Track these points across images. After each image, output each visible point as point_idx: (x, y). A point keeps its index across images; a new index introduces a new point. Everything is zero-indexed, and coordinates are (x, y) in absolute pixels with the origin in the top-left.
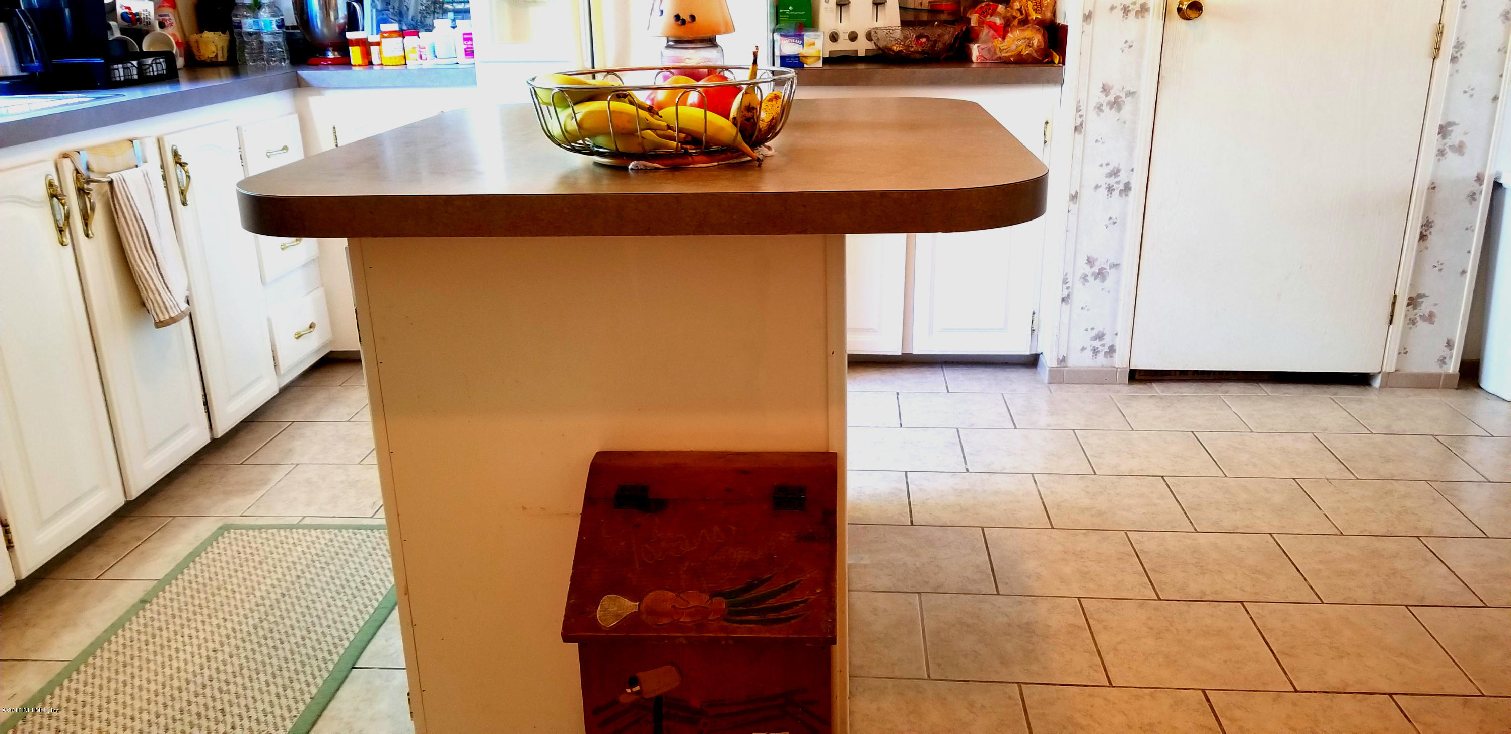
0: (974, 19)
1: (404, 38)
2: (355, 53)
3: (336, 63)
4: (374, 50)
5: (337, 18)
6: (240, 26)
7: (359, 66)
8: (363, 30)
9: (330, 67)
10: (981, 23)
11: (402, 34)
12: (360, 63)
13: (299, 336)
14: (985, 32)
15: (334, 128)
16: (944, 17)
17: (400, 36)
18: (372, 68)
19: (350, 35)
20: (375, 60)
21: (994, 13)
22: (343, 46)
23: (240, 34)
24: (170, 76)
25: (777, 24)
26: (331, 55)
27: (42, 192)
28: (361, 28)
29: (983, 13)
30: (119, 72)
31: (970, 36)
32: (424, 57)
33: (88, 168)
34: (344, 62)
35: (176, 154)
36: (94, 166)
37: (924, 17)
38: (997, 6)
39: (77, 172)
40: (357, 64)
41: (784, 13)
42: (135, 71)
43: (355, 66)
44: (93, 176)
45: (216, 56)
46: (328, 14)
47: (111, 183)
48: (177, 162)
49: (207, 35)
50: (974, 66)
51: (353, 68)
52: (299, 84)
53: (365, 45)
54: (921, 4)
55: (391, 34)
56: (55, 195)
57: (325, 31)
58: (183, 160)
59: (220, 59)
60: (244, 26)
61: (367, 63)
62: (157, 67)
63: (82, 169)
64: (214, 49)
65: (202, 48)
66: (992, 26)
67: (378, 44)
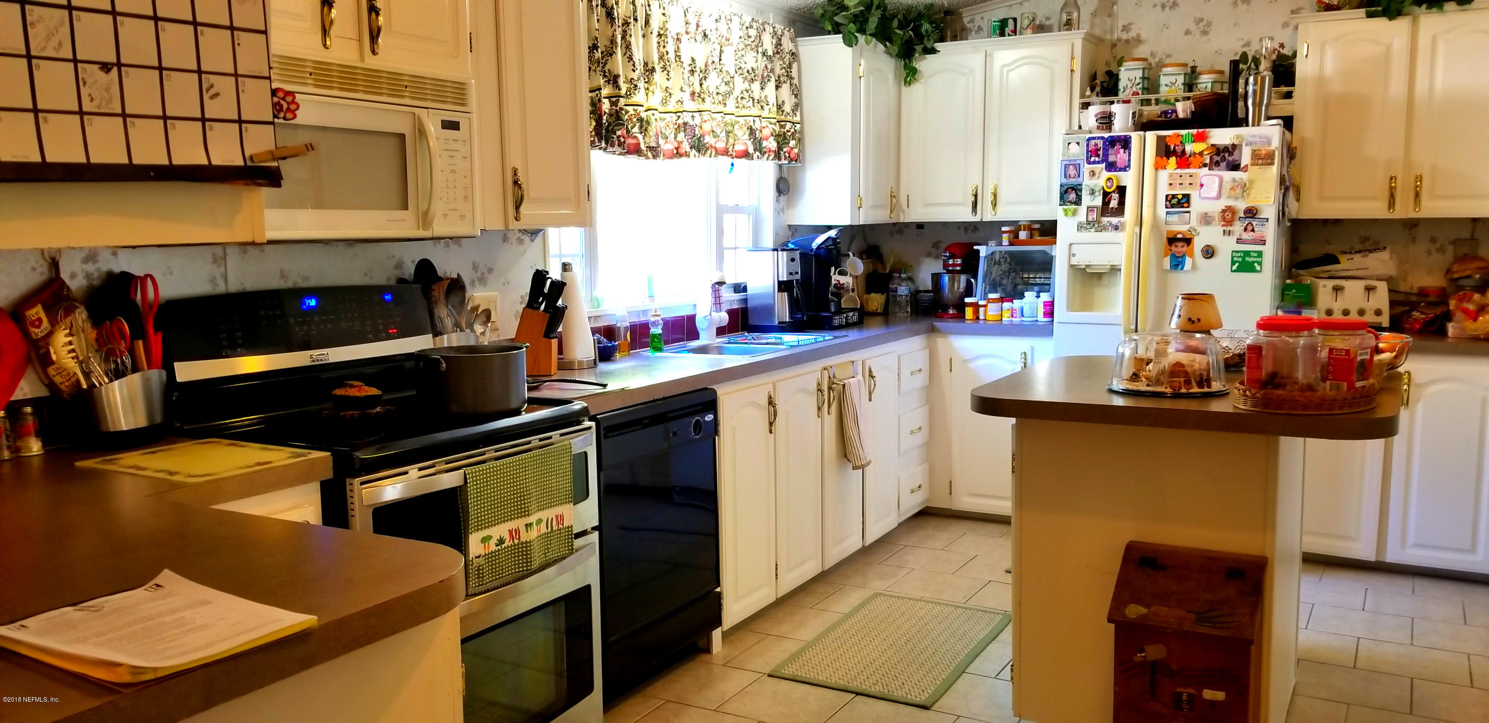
0: (1452, 304)
1: (1003, 303)
2: (969, 312)
3: (953, 317)
4: (982, 310)
5: (958, 289)
6: (896, 290)
7: (971, 320)
8: (975, 297)
9: (950, 319)
10: (1457, 307)
11: (1002, 300)
12: (971, 318)
13: (912, 492)
14: (1459, 315)
15: (951, 359)
16: (1432, 299)
17: (1000, 302)
18: (978, 323)
19: (967, 300)
20: (982, 317)
21: (1469, 300)
22: (961, 307)
23: (895, 297)
24: (859, 324)
25: (1282, 301)
26: (951, 312)
27: (814, 387)
28: (974, 295)
29: (1461, 300)
30: (836, 321)
31: (1448, 317)
32: (1014, 315)
33: (834, 377)
34: (961, 316)
35: (870, 371)
36: (837, 376)
37: (1414, 299)
38: (1473, 296)
39: (830, 378)
40: (969, 318)
41: (1288, 294)
42: (844, 320)
43: (968, 320)
44: (835, 381)
45: (877, 309)
46: (954, 285)
47: (844, 385)
48: (870, 376)
49: (873, 295)
50: (1450, 340)
51: (966, 321)
52: (933, 330)
53: (976, 306)
54: (1411, 288)
55: (994, 301)
56: (820, 390)
57: (950, 296)
58: (874, 375)
59: (879, 311)
60: (898, 291)
61: (975, 318)
62: (853, 317)
63: (832, 377)
64: (877, 305)
65: (870, 304)
66: (1466, 312)
67: (985, 306)
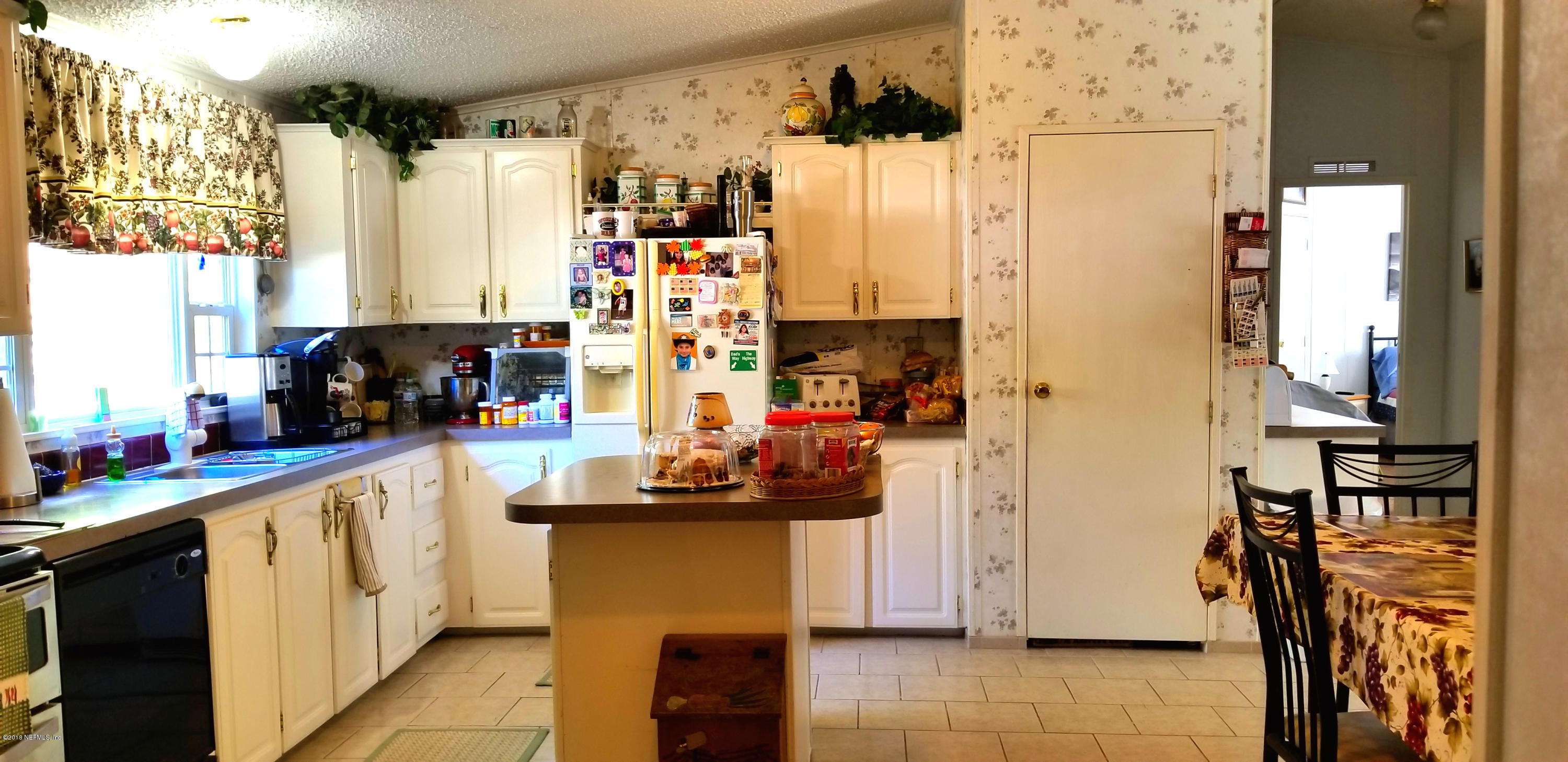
0: (908, 393)
1: (518, 406)
2: (483, 417)
3: (466, 423)
4: (496, 414)
5: (470, 393)
6: (401, 396)
7: (485, 425)
8: (489, 401)
9: (463, 426)
10: (912, 396)
11: (517, 403)
12: (486, 423)
13: (431, 613)
14: (914, 403)
15: (467, 467)
16: (891, 390)
17: (515, 405)
18: (493, 427)
19: (481, 404)
20: (497, 421)
21: (921, 390)
22: (474, 413)
23: (401, 403)
24: (363, 435)
25: (774, 396)
26: (464, 417)
27: (318, 508)
28: (487, 399)
29: (914, 390)
30: (337, 433)
31: (905, 405)
32: (531, 419)
33: (341, 495)
34: (474, 421)
35: (381, 486)
36: (344, 494)
37: (878, 390)
38: (923, 386)
39: (336, 497)
40: (484, 423)
41: (779, 390)
42: (346, 432)
43: (482, 425)
44: (342, 500)
45: (381, 417)
46: (465, 389)
47: (353, 504)
48: (381, 491)
49: (375, 402)
50: (908, 425)
51: (481, 427)
52: (446, 438)
53: (490, 411)
54: (875, 381)
55: (509, 404)
56: (325, 511)
57: (462, 401)
58: (385, 490)
59: (383, 419)
60: (404, 397)
61: (490, 423)
62: (356, 427)
63: (338, 495)
64: (380, 413)
65: (372, 413)
66: (919, 400)
67: (500, 410)
